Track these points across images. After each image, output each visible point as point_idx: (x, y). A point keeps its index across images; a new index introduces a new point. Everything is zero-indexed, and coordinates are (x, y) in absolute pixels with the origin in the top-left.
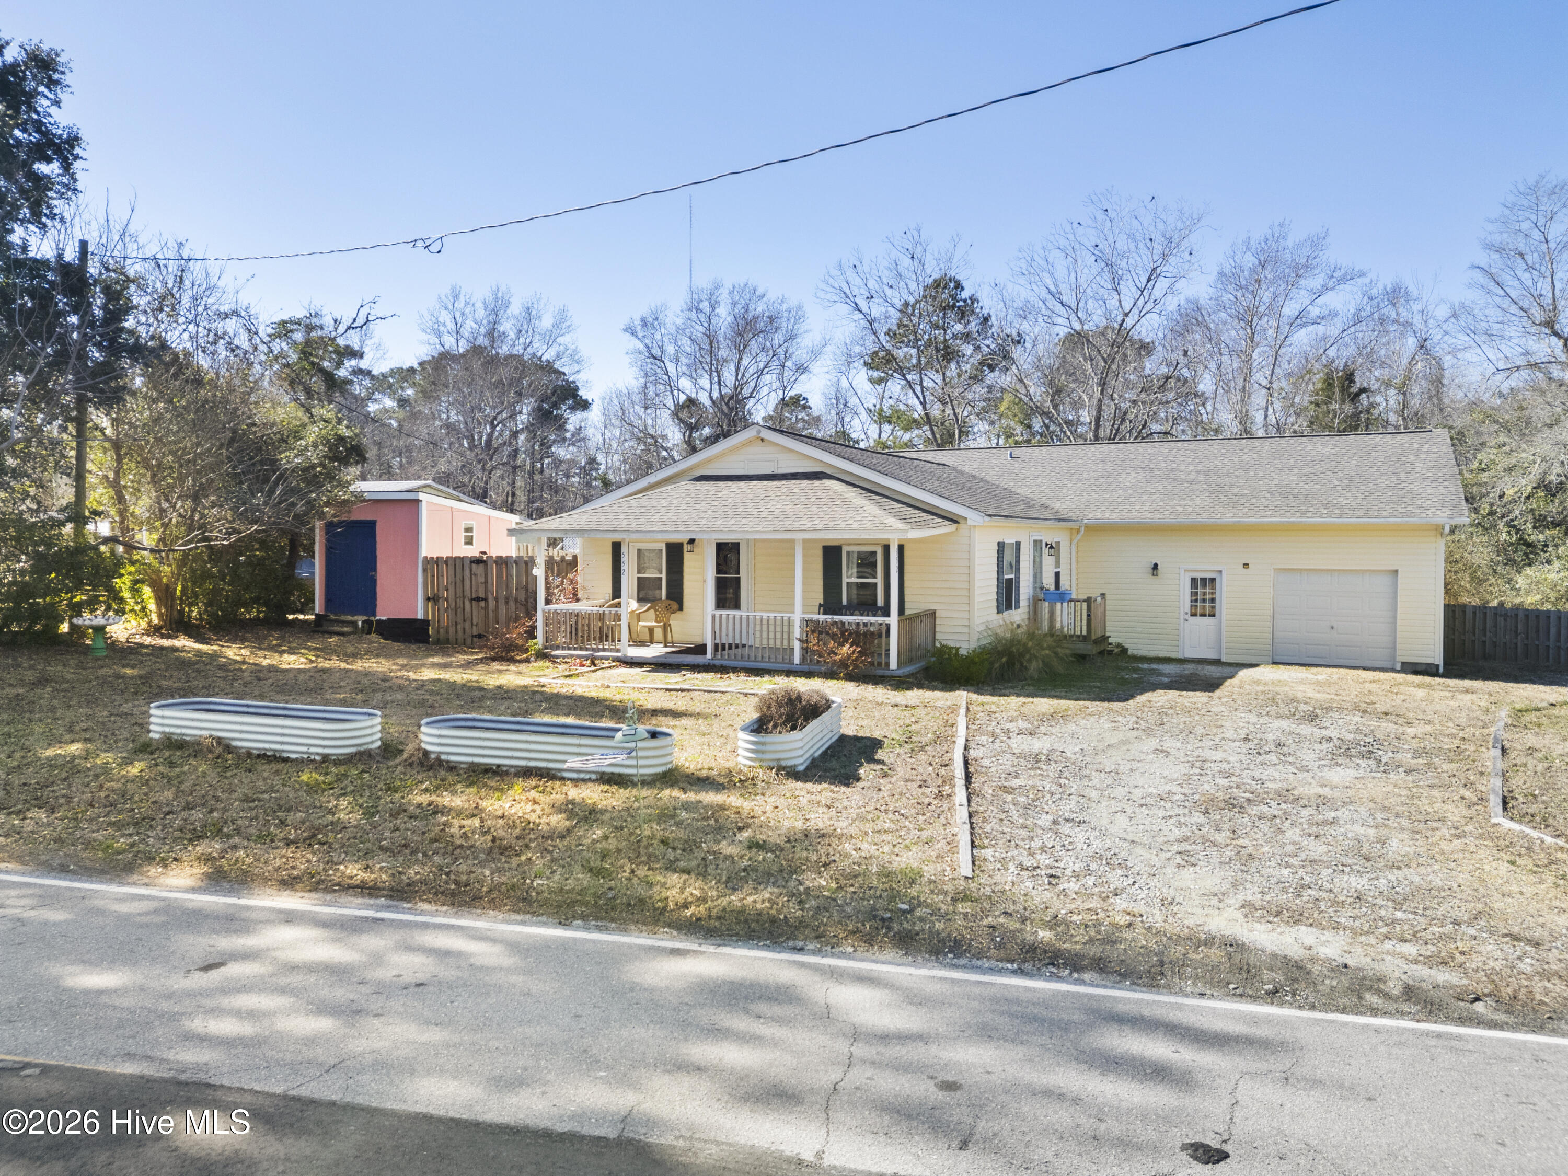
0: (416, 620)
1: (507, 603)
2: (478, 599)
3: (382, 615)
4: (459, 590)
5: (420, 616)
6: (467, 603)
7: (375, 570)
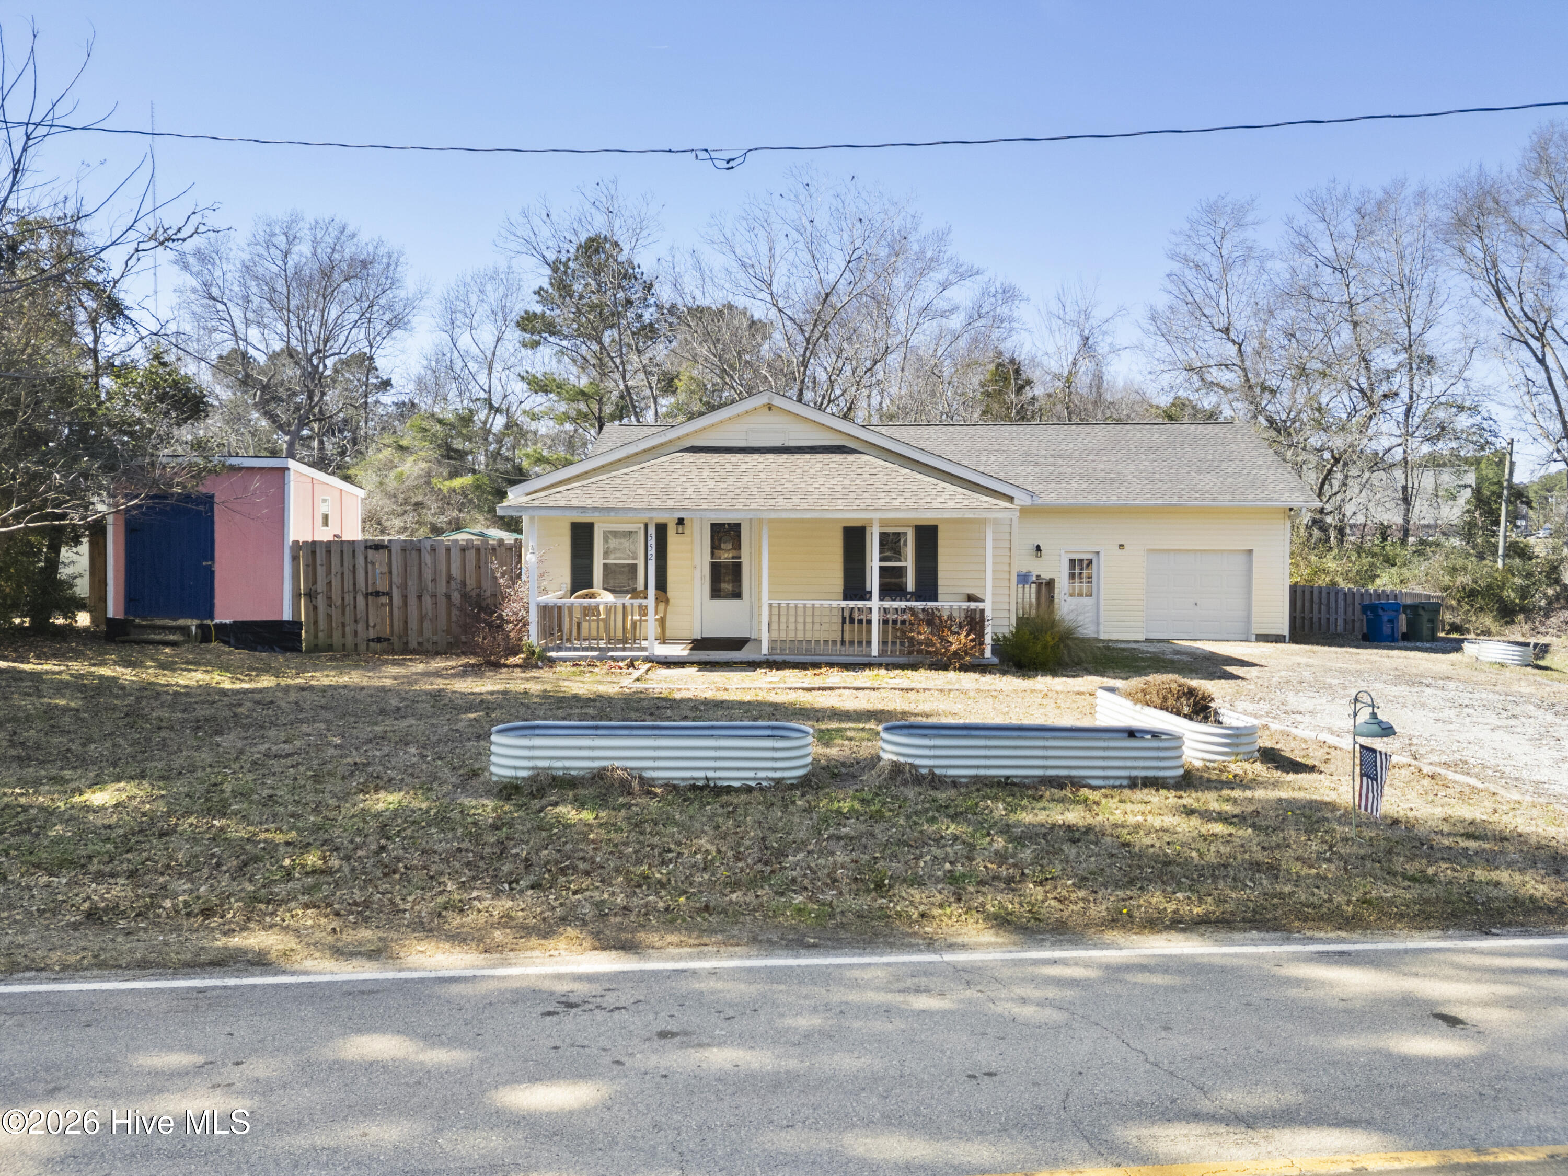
0: (281, 623)
1: (420, 598)
2: (377, 594)
3: (223, 616)
4: (348, 585)
5: (287, 616)
6: (361, 600)
7: (212, 558)
